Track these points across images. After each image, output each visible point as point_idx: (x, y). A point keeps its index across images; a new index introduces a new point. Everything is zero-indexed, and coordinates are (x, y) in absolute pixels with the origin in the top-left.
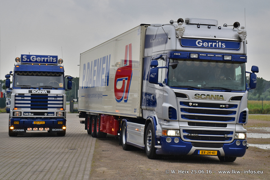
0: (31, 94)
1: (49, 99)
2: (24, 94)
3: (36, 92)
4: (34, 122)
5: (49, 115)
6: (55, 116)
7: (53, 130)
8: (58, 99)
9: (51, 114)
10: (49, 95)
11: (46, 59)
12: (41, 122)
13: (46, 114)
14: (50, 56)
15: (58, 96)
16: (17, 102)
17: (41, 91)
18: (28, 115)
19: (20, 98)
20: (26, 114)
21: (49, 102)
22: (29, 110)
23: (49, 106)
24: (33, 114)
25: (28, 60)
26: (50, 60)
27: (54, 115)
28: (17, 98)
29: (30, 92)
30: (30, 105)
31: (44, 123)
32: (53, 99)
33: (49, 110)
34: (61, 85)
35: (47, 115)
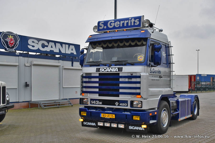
0: (99, 73)
1: (121, 80)
2: (91, 74)
3: (105, 70)
4: (102, 114)
5: (121, 104)
6: (129, 107)
7: (131, 128)
8: (134, 80)
9: (123, 104)
10: (121, 75)
11: (126, 22)
12: (110, 115)
13: (117, 103)
14: (132, 18)
15: (134, 75)
16: (85, 85)
17: (111, 69)
18: (96, 104)
19: (87, 80)
20: (93, 103)
21: (121, 85)
22: (96, 96)
23: (121, 91)
24: (101, 103)
25: (105, 27)
26: (131, 22)
27: (127, 106)
28: (85, 80)
29: (98, 70)
30: (97, 90)
31: (114, 117)
32: (127, 80)
33: (122, 98)
34: (141, 58)
35: (119, 105)
